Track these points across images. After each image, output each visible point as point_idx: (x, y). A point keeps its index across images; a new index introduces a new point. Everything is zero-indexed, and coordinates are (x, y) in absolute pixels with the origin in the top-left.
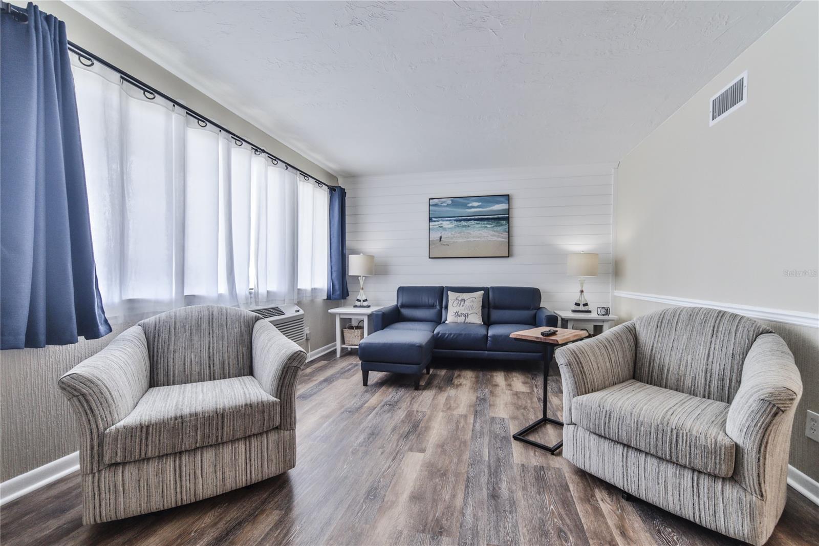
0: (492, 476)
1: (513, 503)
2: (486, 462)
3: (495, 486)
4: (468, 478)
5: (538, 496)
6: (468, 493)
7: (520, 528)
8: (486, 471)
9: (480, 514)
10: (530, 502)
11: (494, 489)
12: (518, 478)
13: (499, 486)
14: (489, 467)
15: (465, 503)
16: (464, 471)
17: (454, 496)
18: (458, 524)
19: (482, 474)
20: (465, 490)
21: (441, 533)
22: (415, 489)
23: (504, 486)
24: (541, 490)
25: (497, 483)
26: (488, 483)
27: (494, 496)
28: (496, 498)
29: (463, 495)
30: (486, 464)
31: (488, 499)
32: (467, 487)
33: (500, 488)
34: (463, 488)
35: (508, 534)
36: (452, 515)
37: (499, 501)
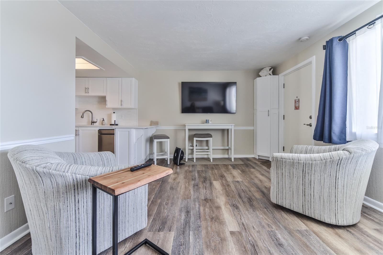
0: (188, 222)
1: (181, 211)
2: (192, 230)
3: (187, 216)
4: (200, 219)
5: (169, 214)
6: (199, 212)
7: (180, 204)
8: (191, 224)
9: (193, 206)
10: (173, 212)
11: (188, 215)
12: (175, 222)
13: (185, 217)
14: (189, 227)
15: (199, 208)
16: (203, 222)
17: (204, 210)
18: (200, 202)
19: (193, 222)
20: (200, 213)
21: (205, 199)
22: (221, 211)
23: (183, 217)
24: (166, 218)
25: (186, 218)
26: (190, 217)
27: (188, 212)
28: (187, 211)
29: (201, 211)
30: (191, 229)
31: (190, 211)
32: (200, 214)
33: (185, 216)
34: (201, 214)
35: (184, 202)
36: (203, 204)
37: (186, 211)
